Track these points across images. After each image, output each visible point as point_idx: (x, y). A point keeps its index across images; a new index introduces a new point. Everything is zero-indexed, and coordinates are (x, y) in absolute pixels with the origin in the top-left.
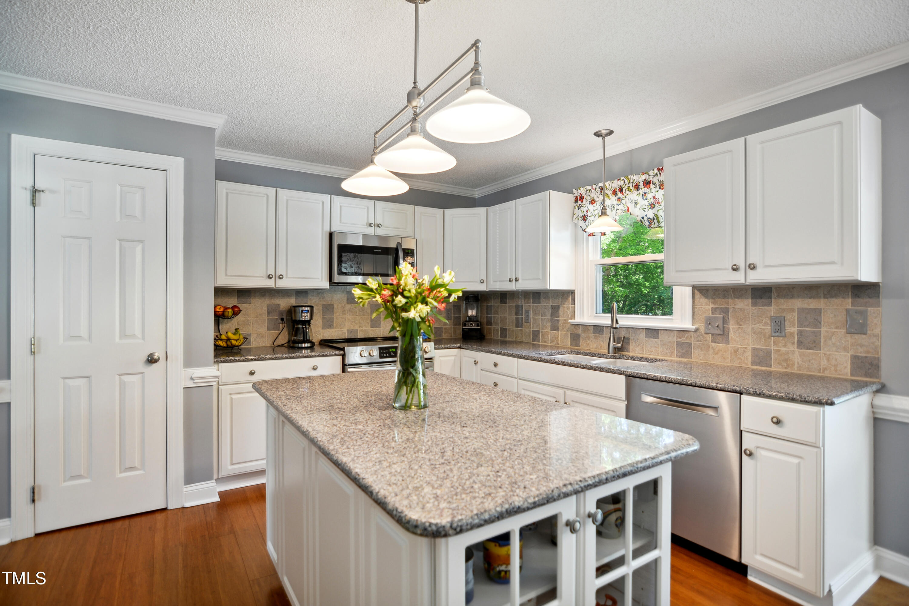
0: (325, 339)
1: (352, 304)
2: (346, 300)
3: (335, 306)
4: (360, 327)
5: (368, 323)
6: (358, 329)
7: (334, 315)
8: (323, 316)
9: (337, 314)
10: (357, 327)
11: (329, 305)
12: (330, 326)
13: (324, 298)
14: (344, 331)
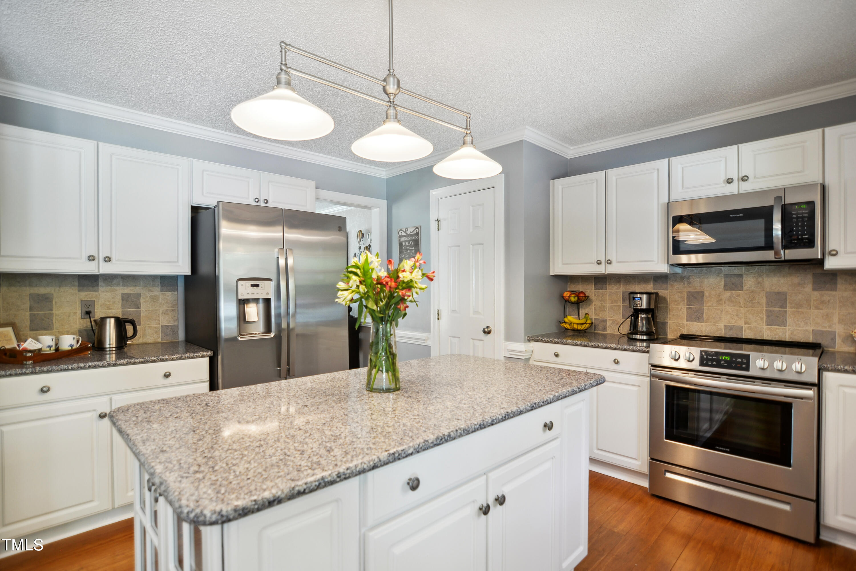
0: (691, 333)
1: (733, 292)
2: (723, 286)
3: (706, 294)
4: (746, 323)
5: (762, 319)
6: (743, 325)
7: (705, 305)
8: (688, 305)
9: (709, 304)
10: (741, 323)
11: (698, 292)
12: (699, 319)
13: (689, 283)
14: (719, 327)
